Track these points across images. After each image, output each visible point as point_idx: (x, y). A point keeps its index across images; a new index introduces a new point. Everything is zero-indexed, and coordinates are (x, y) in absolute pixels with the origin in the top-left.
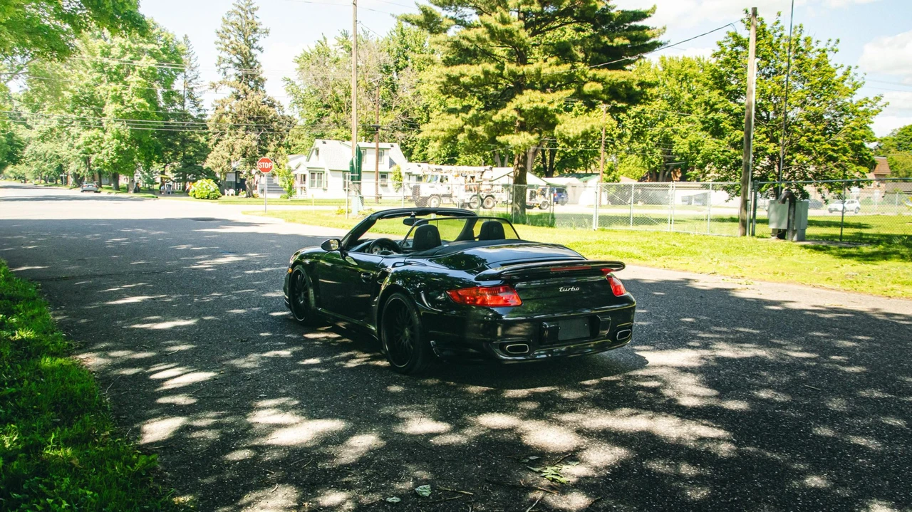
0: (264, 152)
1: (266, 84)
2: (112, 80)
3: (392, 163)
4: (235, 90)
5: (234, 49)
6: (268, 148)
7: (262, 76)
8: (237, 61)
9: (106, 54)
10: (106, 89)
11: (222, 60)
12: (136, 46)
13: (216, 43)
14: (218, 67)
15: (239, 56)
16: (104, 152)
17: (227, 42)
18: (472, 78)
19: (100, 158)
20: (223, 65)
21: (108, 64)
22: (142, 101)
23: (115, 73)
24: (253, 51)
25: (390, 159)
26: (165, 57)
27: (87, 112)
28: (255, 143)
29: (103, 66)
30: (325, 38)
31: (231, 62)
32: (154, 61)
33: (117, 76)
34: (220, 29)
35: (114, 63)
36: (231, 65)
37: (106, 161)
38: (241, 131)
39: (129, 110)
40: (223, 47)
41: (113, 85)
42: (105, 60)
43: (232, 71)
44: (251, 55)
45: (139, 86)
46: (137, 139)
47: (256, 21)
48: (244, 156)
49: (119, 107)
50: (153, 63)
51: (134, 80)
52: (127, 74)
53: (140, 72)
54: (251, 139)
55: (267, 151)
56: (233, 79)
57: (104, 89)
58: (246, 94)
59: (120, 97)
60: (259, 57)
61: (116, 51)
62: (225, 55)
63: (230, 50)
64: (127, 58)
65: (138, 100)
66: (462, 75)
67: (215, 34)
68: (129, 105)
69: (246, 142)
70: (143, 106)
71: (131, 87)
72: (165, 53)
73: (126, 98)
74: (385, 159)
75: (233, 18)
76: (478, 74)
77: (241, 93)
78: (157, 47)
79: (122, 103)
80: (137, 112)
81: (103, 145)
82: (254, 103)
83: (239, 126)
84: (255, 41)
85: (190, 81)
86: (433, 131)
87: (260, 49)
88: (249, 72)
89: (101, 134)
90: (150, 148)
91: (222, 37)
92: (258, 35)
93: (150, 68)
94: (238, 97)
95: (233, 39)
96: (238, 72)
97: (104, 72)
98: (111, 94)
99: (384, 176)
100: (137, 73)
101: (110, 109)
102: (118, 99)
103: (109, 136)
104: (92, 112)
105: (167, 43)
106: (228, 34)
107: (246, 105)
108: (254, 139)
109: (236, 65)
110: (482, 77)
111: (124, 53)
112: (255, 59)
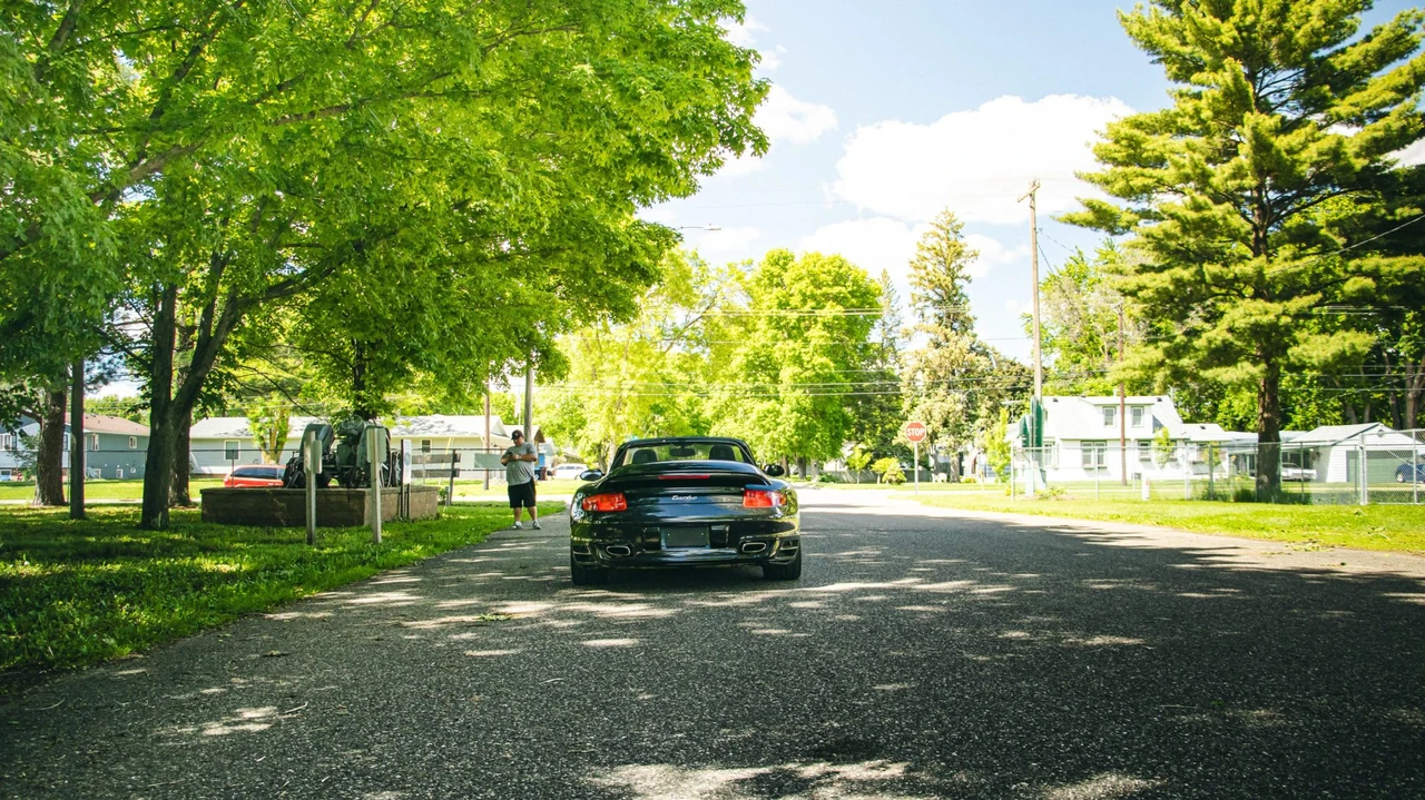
0: (972, 418)
1: (976, 324)
2: (790, 337)
3: (1157, 425)
4: (932, 336)
5: (931, 282)
6: (979, 412)
7: (970, 314)
8: (936, 298)
9: (783, 305)
10: (784, 348)
11: (915, 299)
12: (819, 292)
13: (909, 276)
14: (913, 308)
15: (939, 291)
16: (780, 428)
17: (923, 273)
18: (1157, 292)
19: (776, 436)
20: (920, 305)
21: (785, 318)
22: (825, 360)
23: (793, 328)
24: (958, 282)
25: (1155, 419)
26: (854, 301)
27: (763, 379)
28: (960, 407)
29: (780, 319)
30: (1080, 253)
31: (928, 299)
32: (840, 308)
33: (796, 331)
34: (914, 259)
35: (793, 316)
36: (928, 303)
37: (782, 440)
38: (941, 391)
39: (808, 374)
40: (917, 280)
41: (791, 342)
42: (783, 313)
43: (931, 311)
44: (954, 288)
45: (822, 342)
46: (819, 412)
47: (961, 241)
48: (945, 424)
49: (799, 370)
50: (838, 310)
51: (817, 335)
52: (808, 329)
53: (824, 324)
54: (954, 402)
55: (977, 417)
56: (933, 322)
57: (780, 349)
58: (948, 340)
59: (799, 357)
60: (966, 289)
61: (795, 301)
62: (919, 291)
63: (927, 283)
64: (807, 308)
65: (819, 360)
66: (1141, 288)
67: (908, 265)
68: (809, 366)
69: (947, 406)
70: (823, 366)
71: (812, 344)
72: (854, 296)
73: (806, 358)
74: (1147, 420)
75: (932, 242)
76: (1165, 285)
77: (941, 338)
78: (843, 289)
79: (801, 364)
80: (818, 375)
81: (778, 420)
82: (958, 351)
83: (938, 385)
84: (961, 267)
85: (890, 330)
86: (1124, 370)
87: (967, 278)
88: (951, 309)
89: (778, 406)
90: (837, 421)
91: (916, 268)
92: (963, 259)
93: (835, 318)
94: (938, 345)
95: (930, 268)
96: (938, 312)
97: (779, 328)
98: (788, 354)
99: (1144, 443)
100: (820, 325)
101: (787, 373)
102: (798, 360)
103: (785, 409)
104: (768, 379)
105: (855, 282)
106: (924, 263)
107: (947, 355)
108: (959, 401)
109: (935, 303)
110: (1171, 288)
111: (804, 302)
112: (960, 291)
